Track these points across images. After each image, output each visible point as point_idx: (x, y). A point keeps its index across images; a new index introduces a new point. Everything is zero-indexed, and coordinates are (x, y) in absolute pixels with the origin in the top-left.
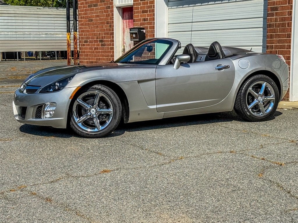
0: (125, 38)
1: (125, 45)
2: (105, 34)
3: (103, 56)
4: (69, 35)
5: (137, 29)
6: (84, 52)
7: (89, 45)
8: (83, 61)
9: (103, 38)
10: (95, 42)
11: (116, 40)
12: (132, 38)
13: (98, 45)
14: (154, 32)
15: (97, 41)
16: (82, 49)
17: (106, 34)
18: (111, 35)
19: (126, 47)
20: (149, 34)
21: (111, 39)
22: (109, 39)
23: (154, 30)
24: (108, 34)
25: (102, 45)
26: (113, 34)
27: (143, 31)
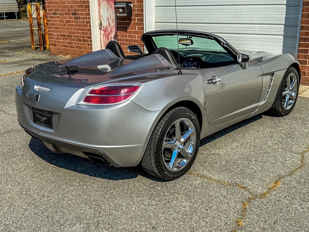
0: (101, 11)
1: (101, 18)
2: (78, 6)
3: (77, 29)
4: (30, 5)
5: (125, 3)
6: (53, 24)
7: (58, 17)
8: (53, 34)
9: (77, 11)
10: (66, 14)
11: (92, 13)
12: (118, 13)
13: (70, 18)
14: (143, 7)
15: (69, 14)
16: (51, 21)
17: (80, 7)
18: (86, 8)
20: (136, 9)
21: (87, 12)
22: (85, 12)
23: (143, 5)
24: (82, 6)
25: (75, 18)
26: (89, 6)
27: (131, 5)
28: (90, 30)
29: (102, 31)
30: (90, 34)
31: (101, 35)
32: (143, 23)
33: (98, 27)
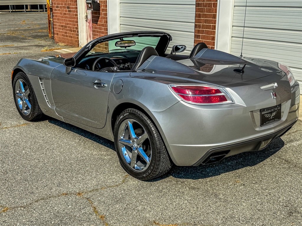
1: (87, 12)
3: (70, 21)
6: (56, 16)
7: (59, 10)
9: (69, 5)
11: (79, 7)
12: (88, 7)
13: (66, 11)
14: (107, 3)
15: (64, 7)
17: (71, 2)
18: (75, 2)
19: (89, 14)
20: (103, 4)
21: (76, 6)
22: (74, 6)
25: (69, 11)
27: (97, 2)
28: (77, 22)
29: (87, 23)
30: (77, 25)
31: (87, 26)
32: (107, 17)
33: (84, 20)
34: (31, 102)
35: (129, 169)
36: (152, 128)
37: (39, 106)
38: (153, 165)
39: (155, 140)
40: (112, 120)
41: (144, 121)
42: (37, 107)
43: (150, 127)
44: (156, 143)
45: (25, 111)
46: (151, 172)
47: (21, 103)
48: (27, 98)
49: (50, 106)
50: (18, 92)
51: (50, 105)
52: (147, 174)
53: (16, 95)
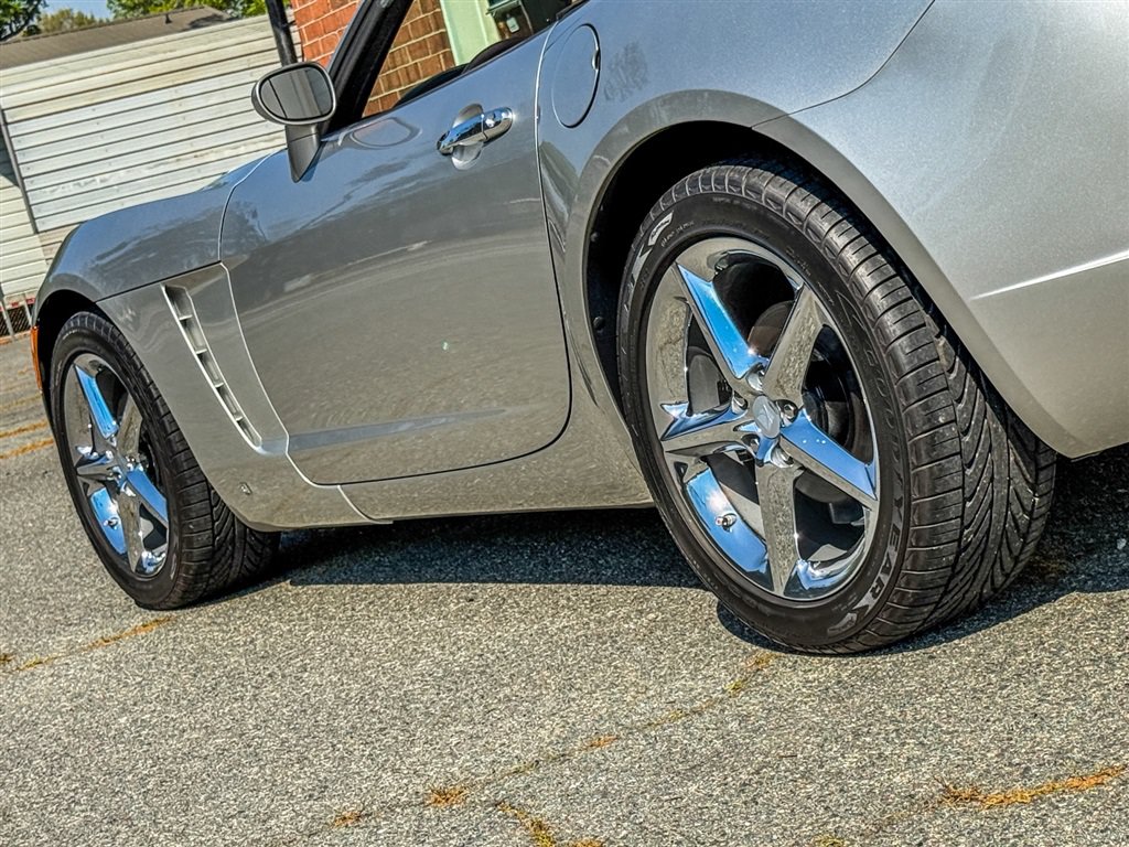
34: (161, 483)
35: (768, 610)
36: (833, 236)
37: (210, 488)
38: (899, 494)
39: (870, 308)
40: (594, 330)
41: (774, 208)
42: (196, 491)
43: (817, 234)
44: (881, 329)
45: (146, 554)
46: (901, 559)
47: (112, 508)
48: (136, 464)
49: (258, 449)
50: (86, 450)
51: (257, 444)
52: (880, 582)
53: (80, 470)
